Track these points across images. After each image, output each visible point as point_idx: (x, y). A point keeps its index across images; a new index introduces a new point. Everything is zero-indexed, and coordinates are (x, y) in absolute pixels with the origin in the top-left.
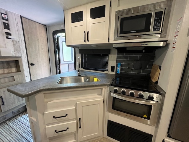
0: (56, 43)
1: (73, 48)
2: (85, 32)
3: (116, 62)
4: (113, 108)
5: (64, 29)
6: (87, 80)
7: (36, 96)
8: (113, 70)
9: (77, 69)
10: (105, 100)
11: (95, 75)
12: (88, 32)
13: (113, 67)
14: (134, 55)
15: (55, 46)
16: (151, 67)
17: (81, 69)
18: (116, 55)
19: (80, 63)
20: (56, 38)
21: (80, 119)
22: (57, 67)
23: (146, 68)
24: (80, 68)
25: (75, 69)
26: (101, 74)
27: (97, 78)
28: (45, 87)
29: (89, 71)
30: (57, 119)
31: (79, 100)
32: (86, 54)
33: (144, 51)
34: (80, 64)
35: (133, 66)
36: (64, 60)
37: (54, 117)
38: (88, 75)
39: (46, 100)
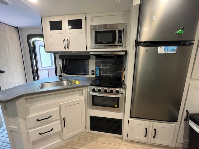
0: (32, 48)
1: (53, 54)
2: (64, 40)
3: (95, 66)
4: (93, 105)
5: (42, 33)
6: (70, 83)
7: (16, 102)
8: (93, 74)
9: (58, 74)
10: (86, 99)
11: (76, 79)
12: (68, 40)
13: (93, 71)
14: (109, 60)
15: (31, 51)
16: (121, 70)
17: (63, 74)
18: (95, 61)
19: (62, 68)
20: (31, 42)
21: (64, 119)
22: (35, 73)
23: (118, 70)
24: (61, 73)
25: (56, 75)
26: (83, 78)
27: (78, 81)
28: (26, 92)
29: (71, 75)
30: (41, 121)
31: (62, 101)
32: (67, 59)
33: (115, 57)
34: (61, 70)
35: (109, 69)
36: (43, 66)
37: (37, 120)
38: (70, 79)
39: (27, 106)
